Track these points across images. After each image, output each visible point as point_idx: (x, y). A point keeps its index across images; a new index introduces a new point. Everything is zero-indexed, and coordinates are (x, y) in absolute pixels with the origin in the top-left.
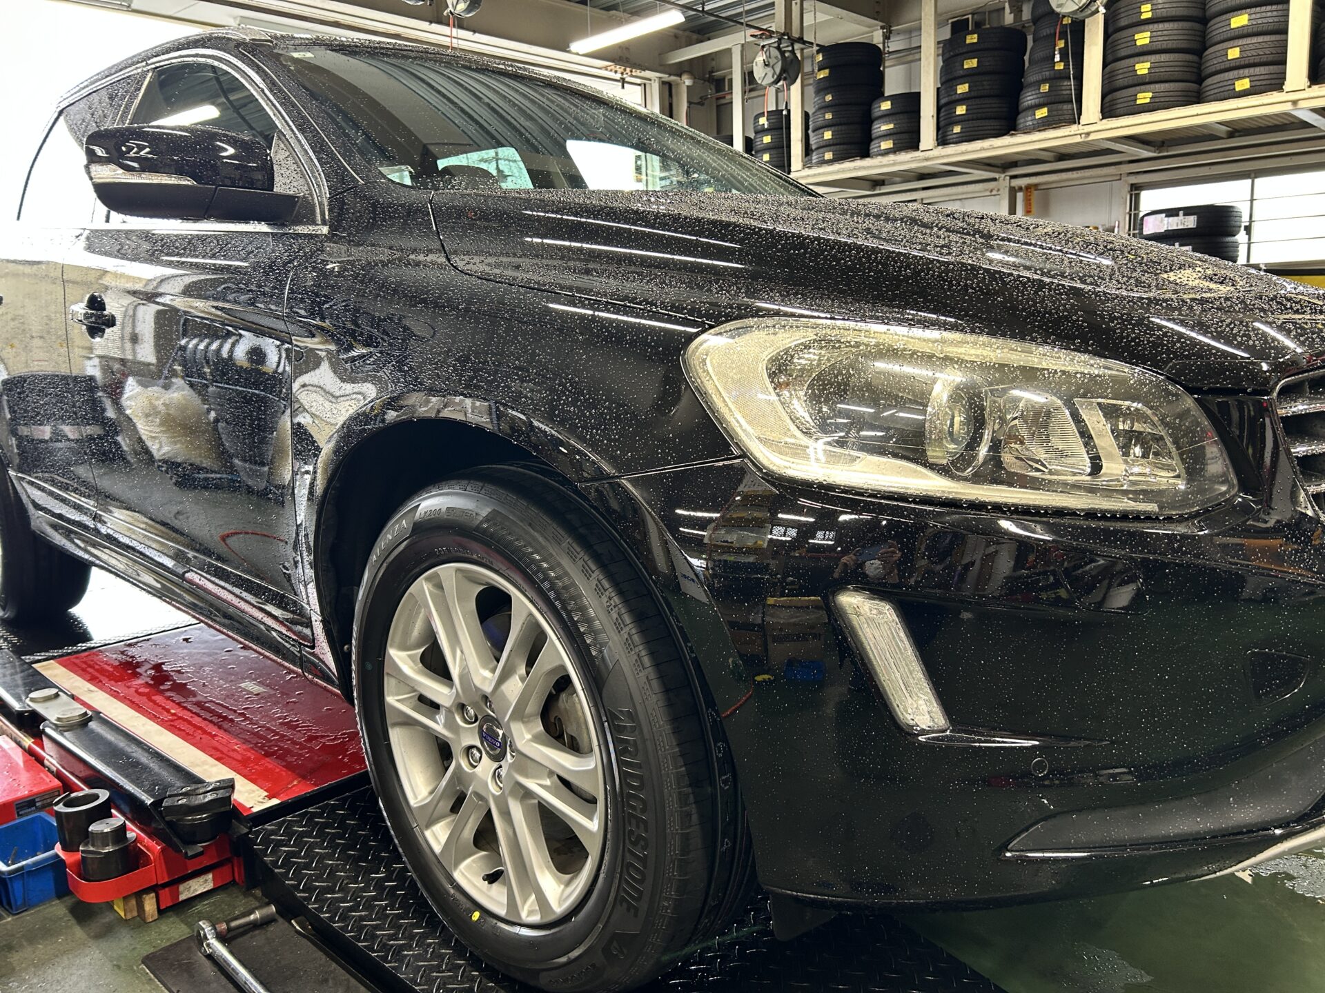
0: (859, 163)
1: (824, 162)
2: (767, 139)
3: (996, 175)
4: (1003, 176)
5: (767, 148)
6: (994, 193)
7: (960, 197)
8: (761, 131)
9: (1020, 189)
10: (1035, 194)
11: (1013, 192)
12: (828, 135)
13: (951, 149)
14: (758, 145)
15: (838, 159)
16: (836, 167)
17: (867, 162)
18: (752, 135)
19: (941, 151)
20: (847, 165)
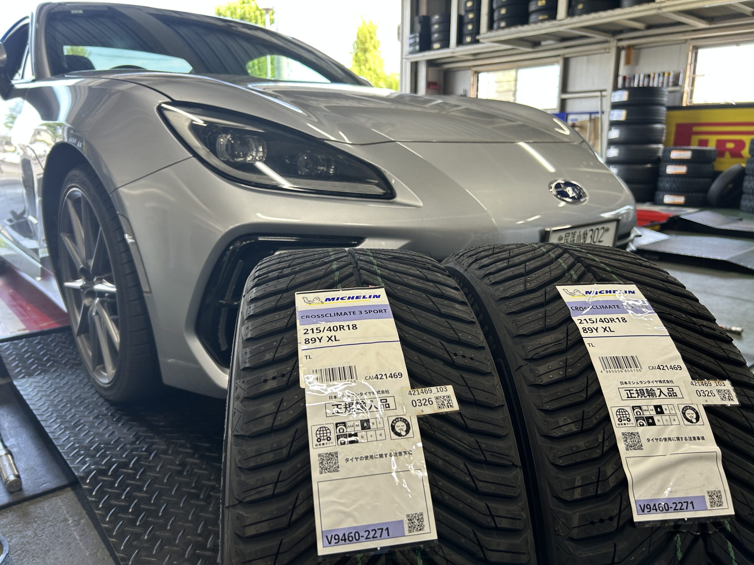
0: (520, 28)
1: (499, 28)
2: (471, 16)
3: (608, 39)
4: (612, 39)
5: (471, 21)
6: (607, 50)
7: (586, 53)
8: (468, 11)
9: (623, 48)
10: (633, 52)
11: (619, 50)
12: (503, 11)
13: (576, 19)
14: (466, 20)
15: (509, 26)
16: (507, 31)
17: (526, 28)
18: (463, 13)
19: (569, 20)
20: (513, 29)
